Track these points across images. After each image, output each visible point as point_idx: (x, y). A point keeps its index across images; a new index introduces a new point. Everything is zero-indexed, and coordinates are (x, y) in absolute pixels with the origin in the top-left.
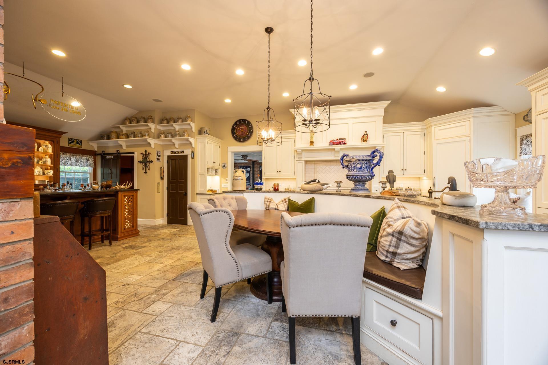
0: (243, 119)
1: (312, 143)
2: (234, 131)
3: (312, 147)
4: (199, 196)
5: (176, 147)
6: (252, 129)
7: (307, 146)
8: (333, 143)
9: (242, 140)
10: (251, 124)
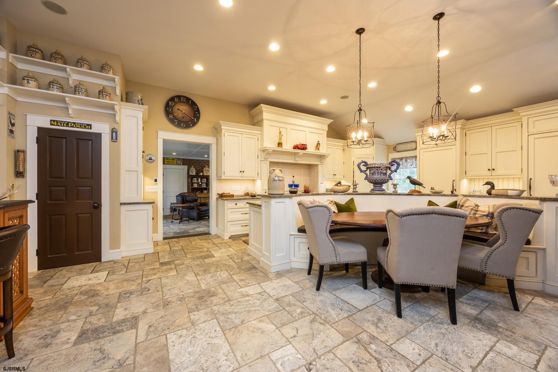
0: (184, 97)
1: (280, 144)
2: (169, 109)
3: (279, 149)
4: (124, 208)
5: (69, 115)
6: (199, 113)
7: (275, 147)
8: (296, 147)
9: (183, 126)
10: (197, 106)
